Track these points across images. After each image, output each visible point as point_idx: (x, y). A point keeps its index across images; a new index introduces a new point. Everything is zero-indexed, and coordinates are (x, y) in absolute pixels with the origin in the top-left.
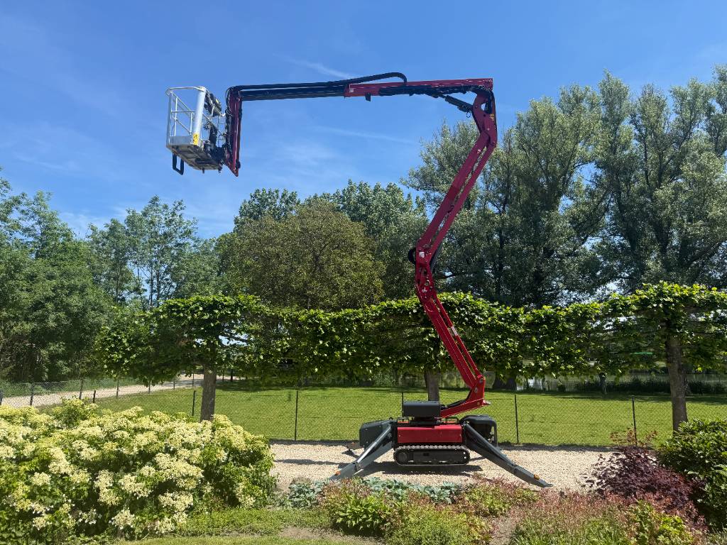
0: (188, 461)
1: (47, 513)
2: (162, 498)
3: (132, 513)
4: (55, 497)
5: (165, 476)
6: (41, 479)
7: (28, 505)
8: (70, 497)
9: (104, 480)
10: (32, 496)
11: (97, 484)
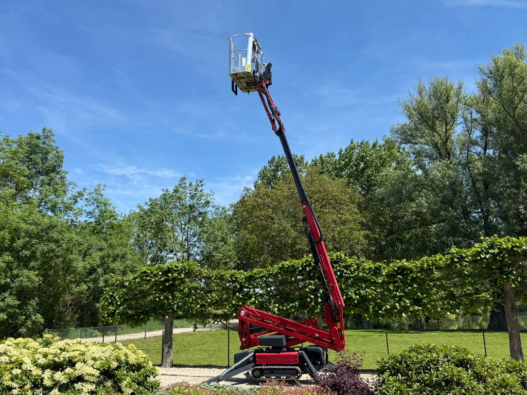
0: (92, 366)
1: (19, 388)
2: (76, 385)
3: (59, 391)
4: (23, 381)
5: (78, 373)
6: (16, 371)
7: (10, 383)
8: (31, 381)
9: (48, 373)
10: (12, 380)
11: (43, 376)
